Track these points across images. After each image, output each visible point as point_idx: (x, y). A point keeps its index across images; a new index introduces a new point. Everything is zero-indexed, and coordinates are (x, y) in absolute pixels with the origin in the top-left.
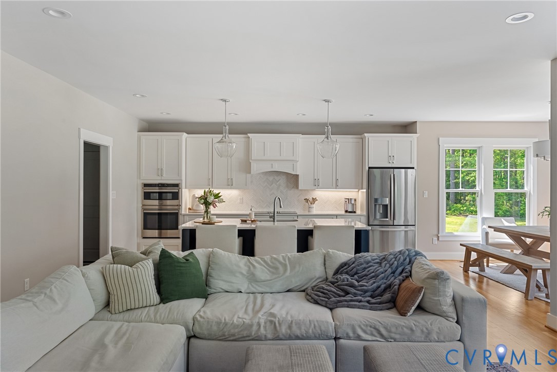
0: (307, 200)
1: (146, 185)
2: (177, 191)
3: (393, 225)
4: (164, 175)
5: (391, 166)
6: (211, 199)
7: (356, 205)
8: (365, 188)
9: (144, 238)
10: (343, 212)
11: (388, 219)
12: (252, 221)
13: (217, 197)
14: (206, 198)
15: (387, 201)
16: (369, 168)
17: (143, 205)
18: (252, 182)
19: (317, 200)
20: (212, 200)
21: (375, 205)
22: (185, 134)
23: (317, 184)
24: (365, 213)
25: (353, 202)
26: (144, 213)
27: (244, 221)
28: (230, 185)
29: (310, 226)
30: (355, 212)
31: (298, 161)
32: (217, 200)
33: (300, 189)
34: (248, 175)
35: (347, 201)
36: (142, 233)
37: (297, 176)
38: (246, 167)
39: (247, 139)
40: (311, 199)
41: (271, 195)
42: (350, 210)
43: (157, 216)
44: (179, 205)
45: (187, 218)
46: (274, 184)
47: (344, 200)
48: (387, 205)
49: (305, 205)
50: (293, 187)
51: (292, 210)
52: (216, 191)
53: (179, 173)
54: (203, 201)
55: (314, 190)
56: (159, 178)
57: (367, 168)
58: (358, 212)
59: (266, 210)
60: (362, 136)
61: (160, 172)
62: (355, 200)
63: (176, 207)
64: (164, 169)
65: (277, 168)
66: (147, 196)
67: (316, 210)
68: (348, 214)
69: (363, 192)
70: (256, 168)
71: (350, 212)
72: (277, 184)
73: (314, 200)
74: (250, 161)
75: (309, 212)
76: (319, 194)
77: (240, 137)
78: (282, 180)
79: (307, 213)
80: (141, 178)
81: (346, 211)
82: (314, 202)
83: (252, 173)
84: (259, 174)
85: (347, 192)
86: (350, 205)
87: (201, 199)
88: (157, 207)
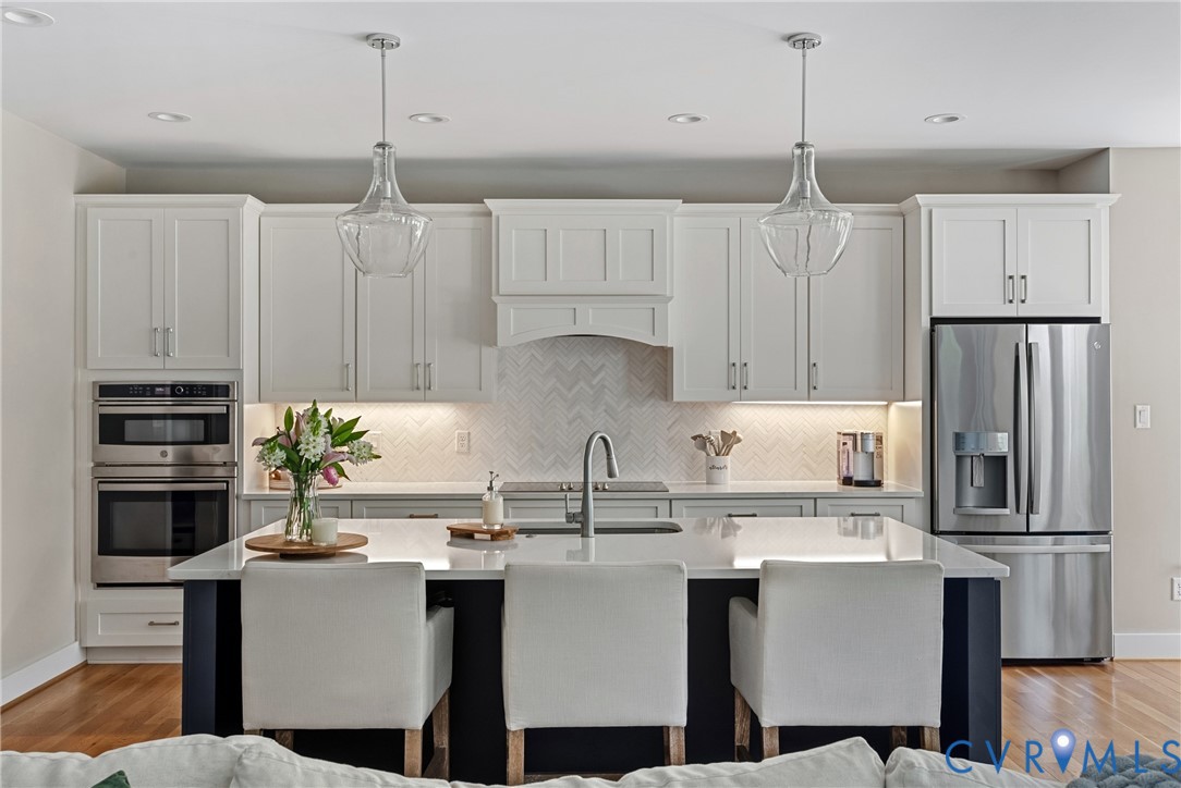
0: (701, 441)
1: (106, 390)
2: (224, 410)
3: (1028, 533)
4: (176, 352)
5: (1013, 314)
6: (315, 446)
7: (881, 457)
8: (920, 394)
9: (100, 585)
10: (832, 485)
11: (1007, 511)
12: (495, 536)
13: (346, 435)
14: (298, 443)
15: (1002, 443)
16: (935, 321)
17: (98, 465)
18: (501, 376)
19: (739, 440)
20: (320, 450)
21: (959, 459)
22: (250, 199)
23: (738, 385)
24: (918, 488)
25: (871, 446)
26: (101, 494)
27: (462, 536)
28: (419, 388)
29: (746, 562)
30: (878, 484)
31: (671, 298)
32: (345, 449)
33: (675, 400)
34: (486, 351)
35: (850, 443)
36: (95, 567)
37: (665, 353)
38: (481, 323)
39: (483, 219)
40: (716, 437)
41: (570, 423)
42: (861, 475)
43: (169, 504)
44: (231, 464)
45: (259, 510)
46: (582, 384)
47: (835, 438)
48: (1003, 459)
49: (693, 458)
50: (651, 394)
51: (648, 477)
52: (343, 413)
53: (231, 344)
54: (280, 455)
55: (728, 403)
56: (157, 363)
57: (926, 323)
58: (890, 483)
59: (551, 477)
60: (906, 205)
61: (159, 342)
62: (879, 439)
63: (220, 472)
64: (176, 331)
65: (592, 321)
66: (111, 430)
67: (735, 477)
68: (853, 490)
69: (912, 409)
70: (512, 324)
71: (860, 484)
72: (594, 382)
73: (729, 439)
74: (495, 298)
75: (710, 482)
76: (746, 418)
77: (457, 215)
78: (612, 369)
79: (704, 490)
80: (89, 367)
81: (847, 481)
82: (729, 448)
83: (501, 342)
84: (528, 344)
85: (847, 411)
86: (861, 458)
87: (272, 450)
88: (168, 472)
